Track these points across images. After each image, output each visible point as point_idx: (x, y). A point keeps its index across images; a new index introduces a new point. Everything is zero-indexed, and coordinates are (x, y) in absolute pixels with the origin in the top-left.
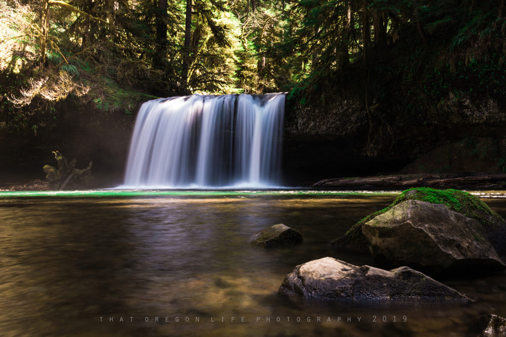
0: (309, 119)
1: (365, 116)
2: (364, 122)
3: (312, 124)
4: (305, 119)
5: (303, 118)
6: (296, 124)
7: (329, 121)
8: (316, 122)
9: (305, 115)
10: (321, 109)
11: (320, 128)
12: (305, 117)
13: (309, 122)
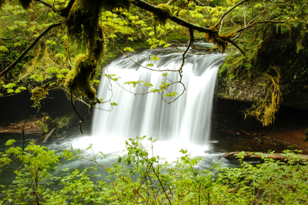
0: (238, 89)
1: (287, 88)
2: (287, 93)
3: (241, 92)
4: (234, 89)
5: (233, 88)
6: (228, 91)
7: (255, 91)
8: (244, 91)
9: (235, 85)
10: (248, 82)
11: (247, 95)
12: (234, 87)
13: (238, 91)
